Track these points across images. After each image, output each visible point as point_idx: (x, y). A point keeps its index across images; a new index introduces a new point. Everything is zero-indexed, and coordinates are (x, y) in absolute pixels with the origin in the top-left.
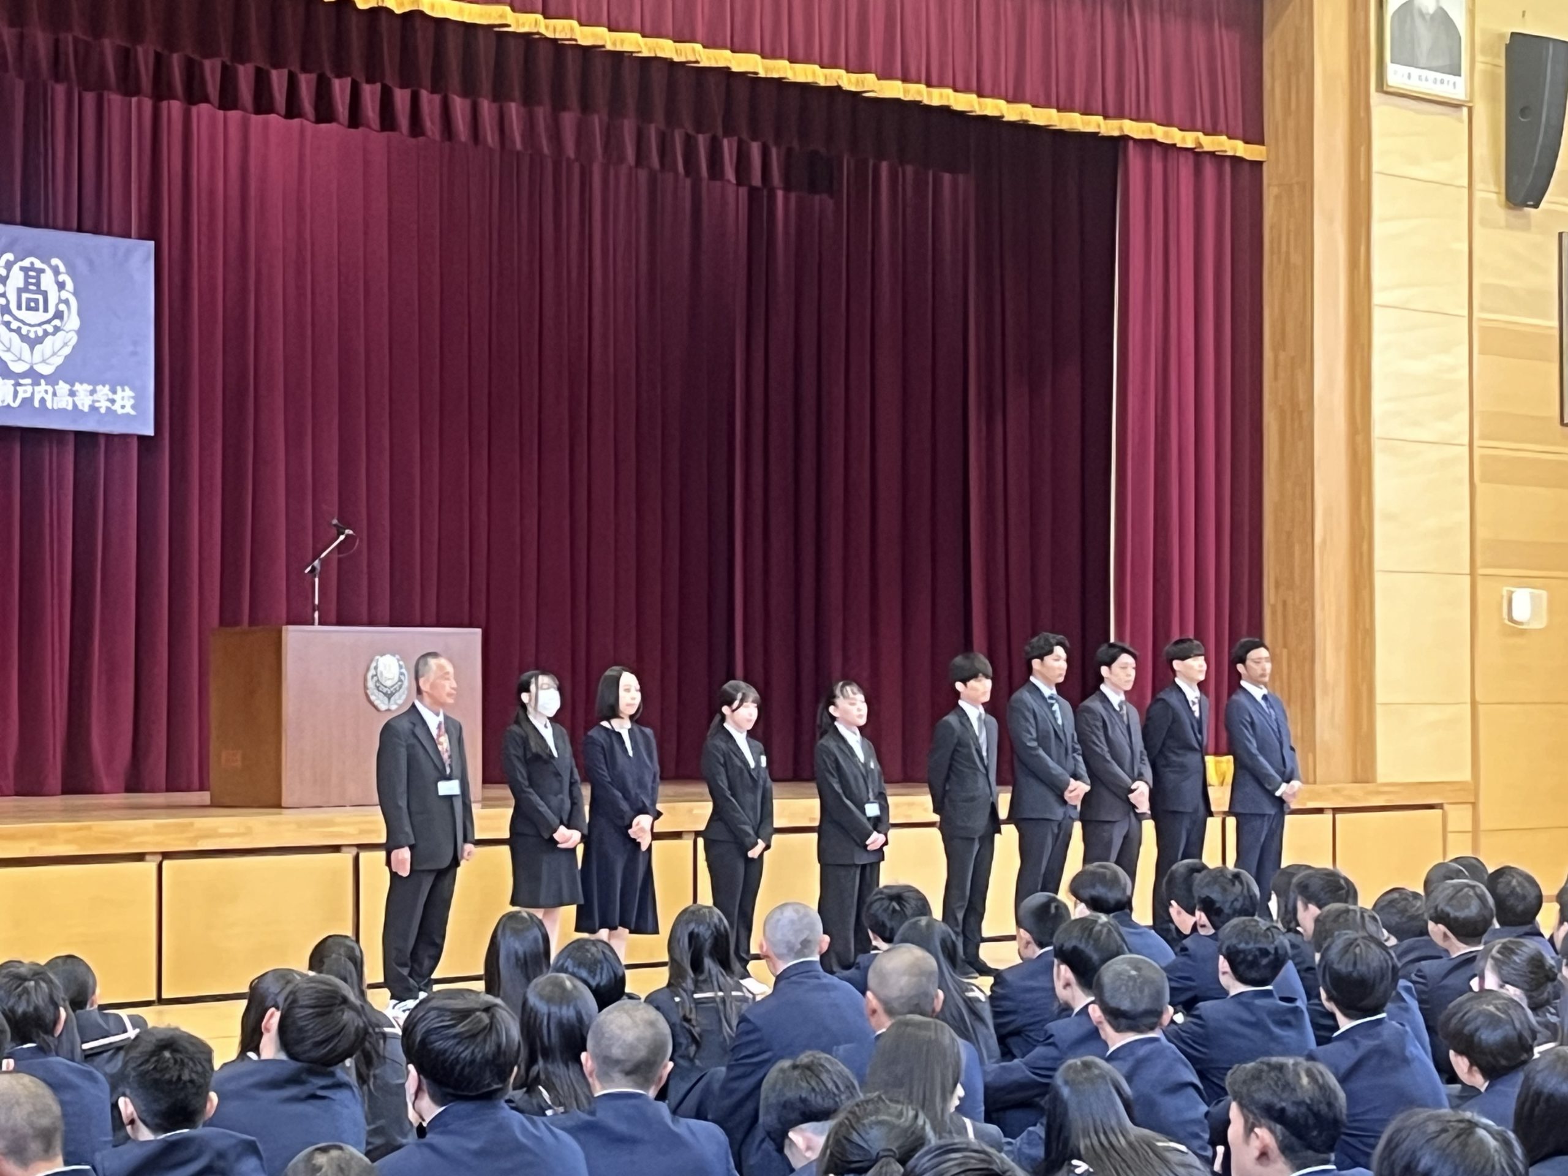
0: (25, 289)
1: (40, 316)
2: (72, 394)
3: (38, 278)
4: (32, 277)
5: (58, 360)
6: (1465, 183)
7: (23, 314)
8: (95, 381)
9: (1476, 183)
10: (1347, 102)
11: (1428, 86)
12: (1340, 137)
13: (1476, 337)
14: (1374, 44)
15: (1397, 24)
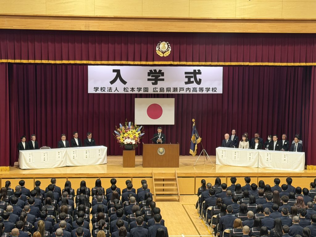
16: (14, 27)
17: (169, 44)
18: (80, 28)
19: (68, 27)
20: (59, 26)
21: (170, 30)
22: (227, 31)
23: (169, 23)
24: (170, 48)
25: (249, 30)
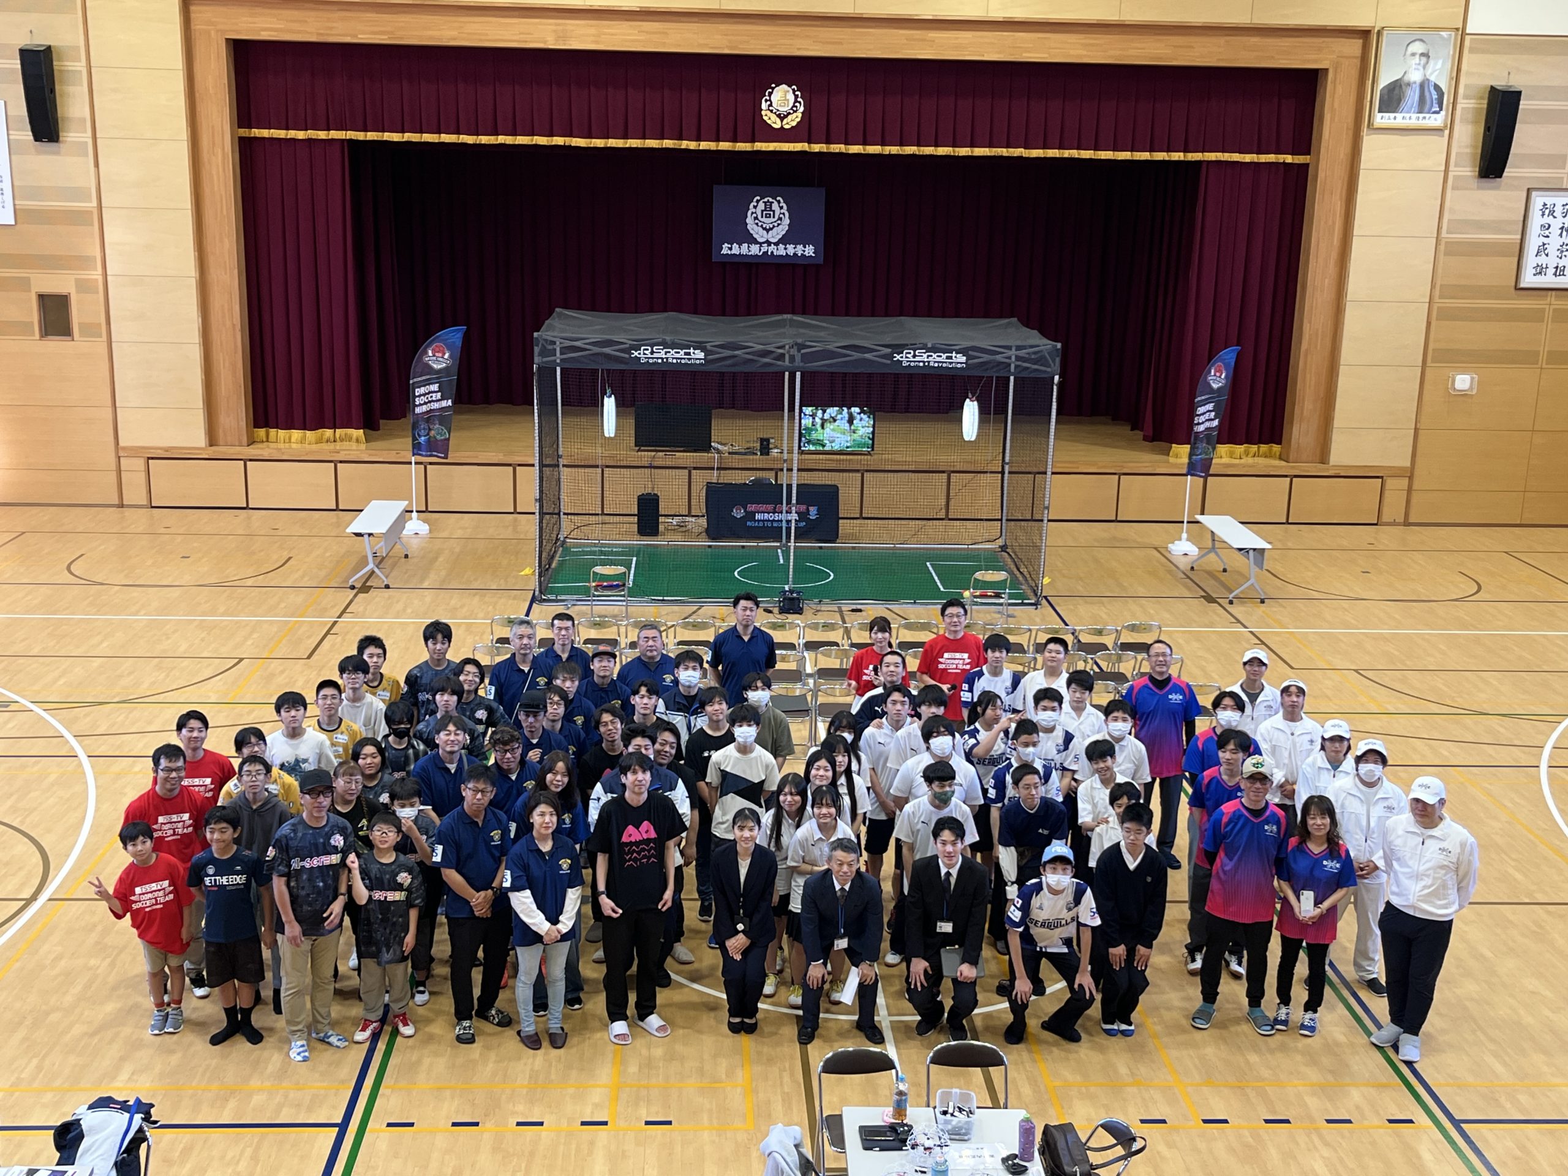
0: (765, 210)
1: (772, 220)
2: (785, 249)
3: (771, 206)
4: (768, 206)
5: (780, 236)
6: (1443, 168)
7: (764, 219)
8: (796, 244)
9: (1452, 168)
10: (1351, 133)
11: (1411, 121)
12: (1343, 150)
13: (1442, 247)
14: (1368, 104)
15: (1386, 91)
16: (360, 36)
17: (798, 93)
18: (545, 42)
20: (487, 35)
21: (799, 49)
22: (965, 55)
23: (798, 30)
24: (800, 102)
25: (1024, 55)
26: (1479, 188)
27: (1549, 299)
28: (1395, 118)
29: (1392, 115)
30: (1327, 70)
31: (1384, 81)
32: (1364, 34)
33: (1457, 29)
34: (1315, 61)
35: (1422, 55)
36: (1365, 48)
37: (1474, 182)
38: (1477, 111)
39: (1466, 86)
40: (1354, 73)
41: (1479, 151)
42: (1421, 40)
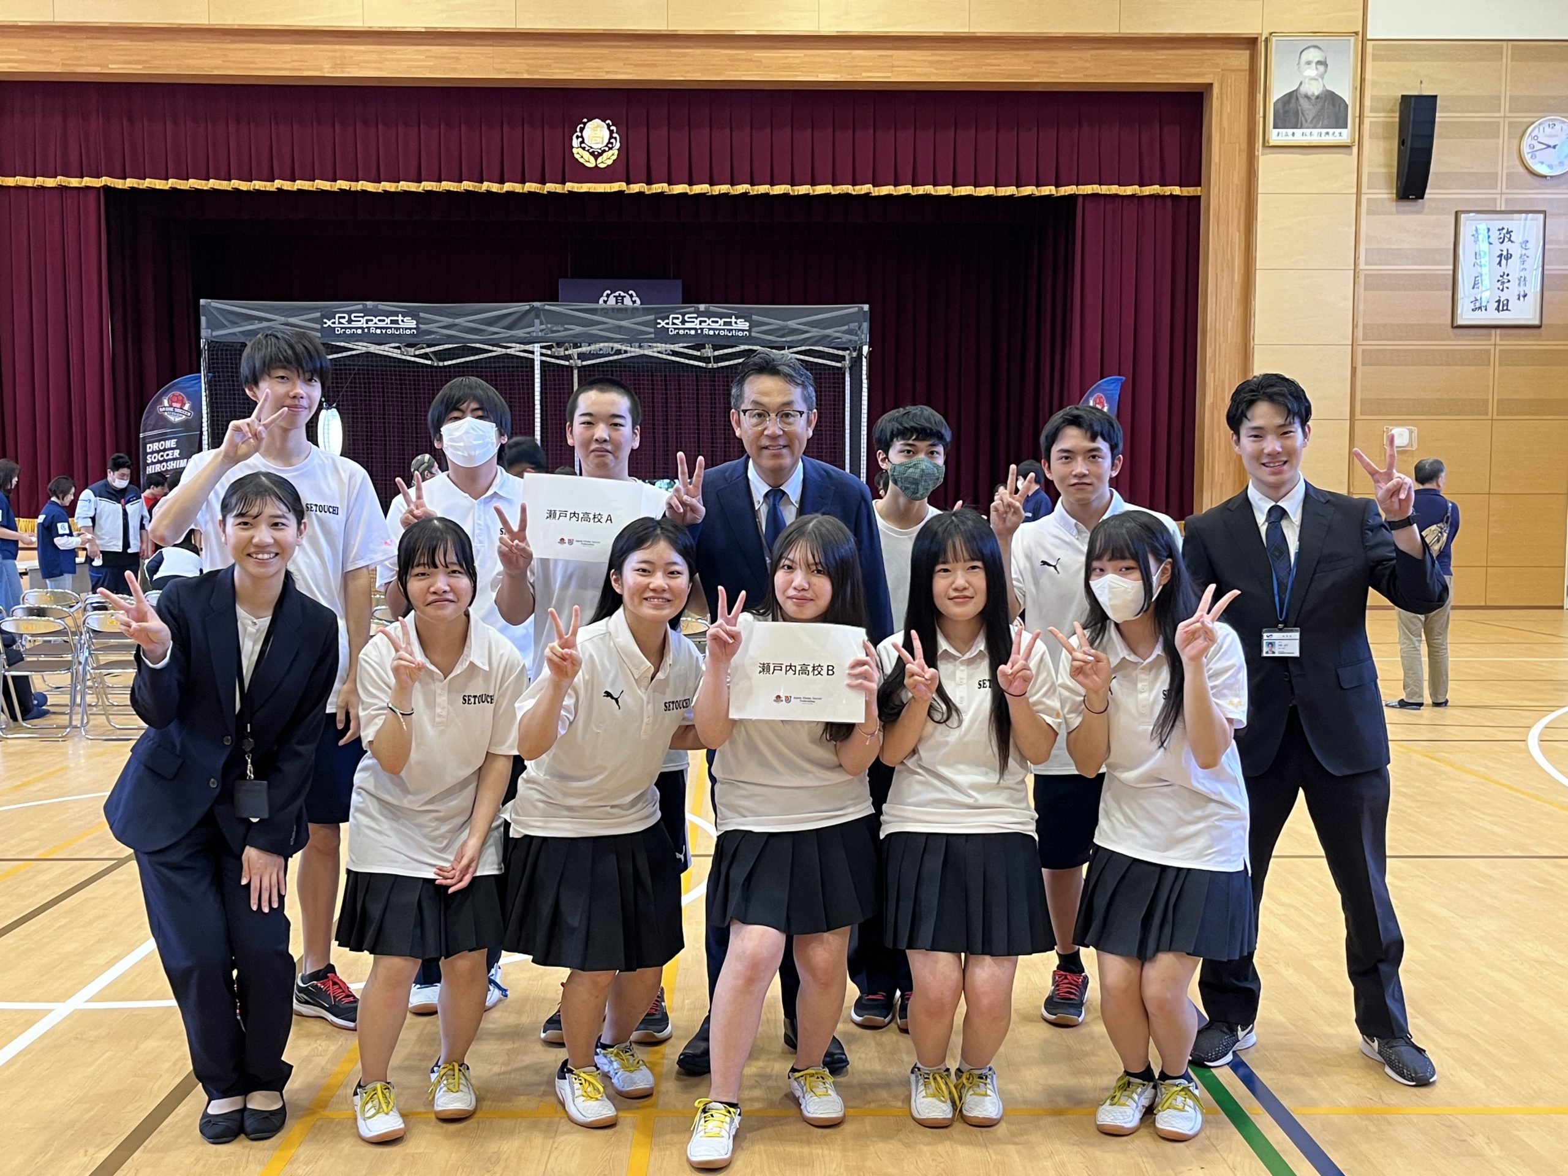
3: (623, 300)
6: (1354, 190)
9: (1364, 189)
10: (1244, 156)
11: (1313, 138)
12: (1238, 176)
13: (1362, 280)
14: (1261, 120)
15: (1280, 105)
17: (613, 128)
18: (321, 70)
19: (283, 66)
21: (607, 72)
22: (797, 76)
23: (606, 51)
24: (615, 138)
25: (864, 74)
26: (1398, 212)
27: (1493, 338)
28: (1293, 134)
29: (1290, 131)
30: (1211, 84)
31: (1277, 93)
32: (1251, 42)
33: (1356, 33)
34: (1198, 75)
35: (1319, 63)
36: (1253, 59)
37: (1393, 206)
38: (1388, 125)
39: (1373, 98)
40: (1244, 87)
41: (1395, 170)
42: (1316, 47)
